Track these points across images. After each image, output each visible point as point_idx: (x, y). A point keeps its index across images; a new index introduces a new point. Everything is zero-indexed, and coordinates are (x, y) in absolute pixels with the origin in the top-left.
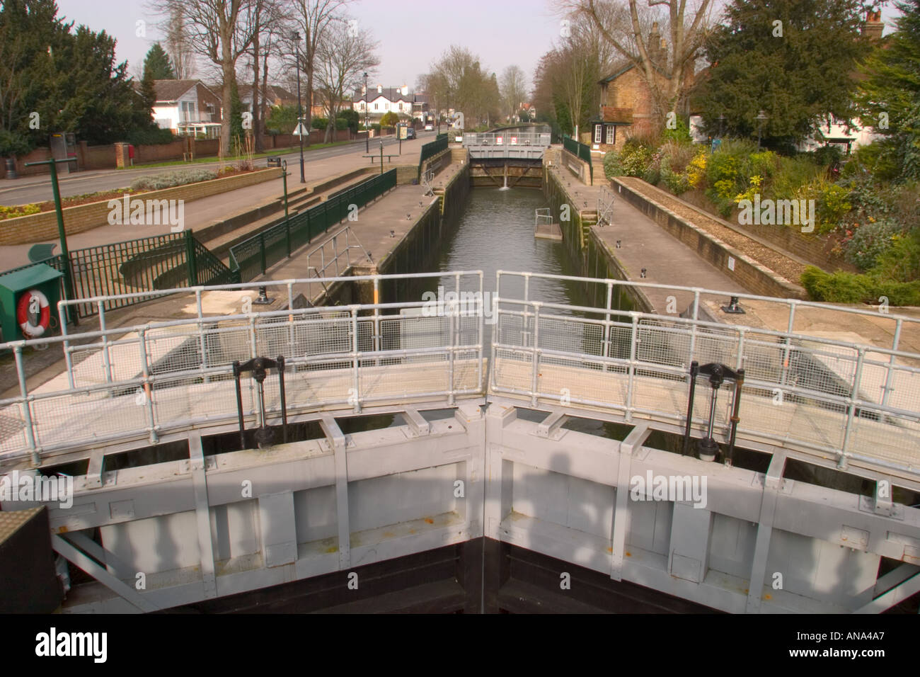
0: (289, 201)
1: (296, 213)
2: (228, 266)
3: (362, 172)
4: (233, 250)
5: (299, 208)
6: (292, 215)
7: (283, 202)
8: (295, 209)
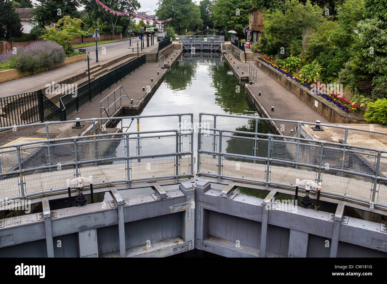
0: (90, 72)
1: (94, 78)
2: (59, 107)
3: (127, 56)
4: (62, 99)
5: (95, 76)
6: (92, 79)
7: (87, 73)
8: (93, 76)
